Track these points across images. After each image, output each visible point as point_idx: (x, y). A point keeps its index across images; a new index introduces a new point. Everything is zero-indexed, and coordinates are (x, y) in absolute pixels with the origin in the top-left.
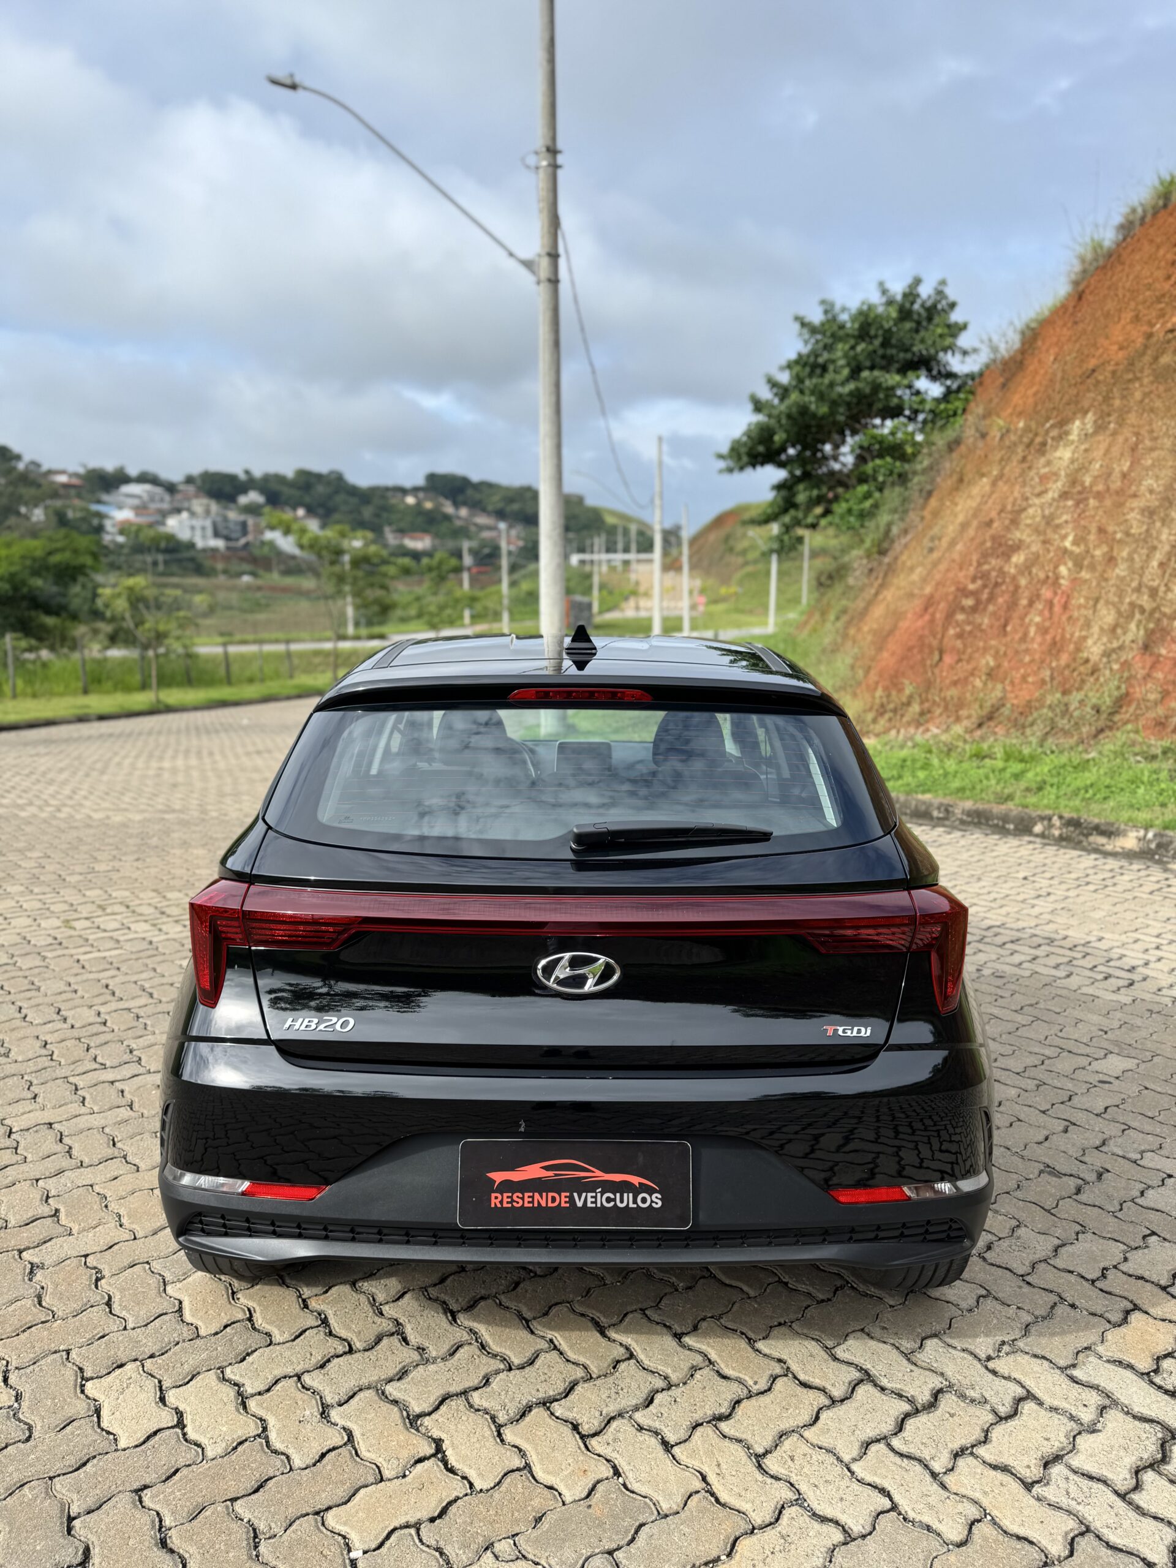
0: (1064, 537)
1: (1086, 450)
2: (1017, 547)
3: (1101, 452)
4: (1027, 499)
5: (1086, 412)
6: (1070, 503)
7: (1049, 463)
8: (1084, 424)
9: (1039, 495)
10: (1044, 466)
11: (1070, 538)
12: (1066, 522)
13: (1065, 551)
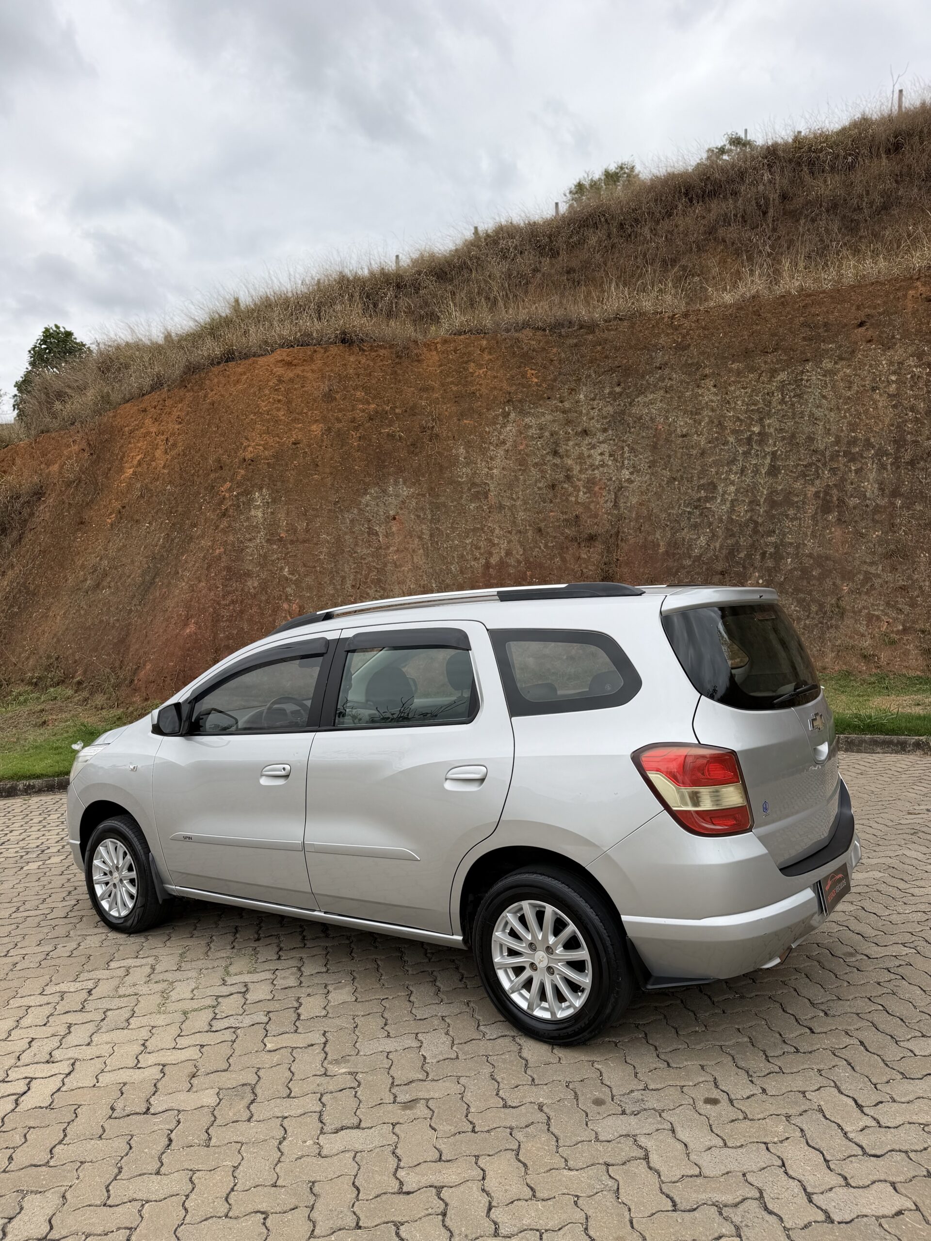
0: (282, 569)
1: (272, 513)
2: (248, 574)
3: (283, 515)
4: (242, 542)
5: (261, 489)
6: (275, 547)
7: (248, 519)
8: (261, 495)
9: (250, 540)
10: (245, 521)
11: (286, 570)
12: (278, 559)
13: (287, 579)
